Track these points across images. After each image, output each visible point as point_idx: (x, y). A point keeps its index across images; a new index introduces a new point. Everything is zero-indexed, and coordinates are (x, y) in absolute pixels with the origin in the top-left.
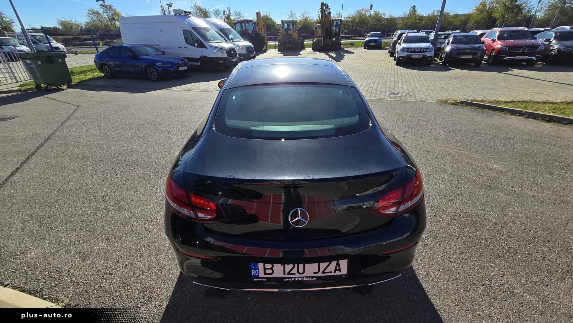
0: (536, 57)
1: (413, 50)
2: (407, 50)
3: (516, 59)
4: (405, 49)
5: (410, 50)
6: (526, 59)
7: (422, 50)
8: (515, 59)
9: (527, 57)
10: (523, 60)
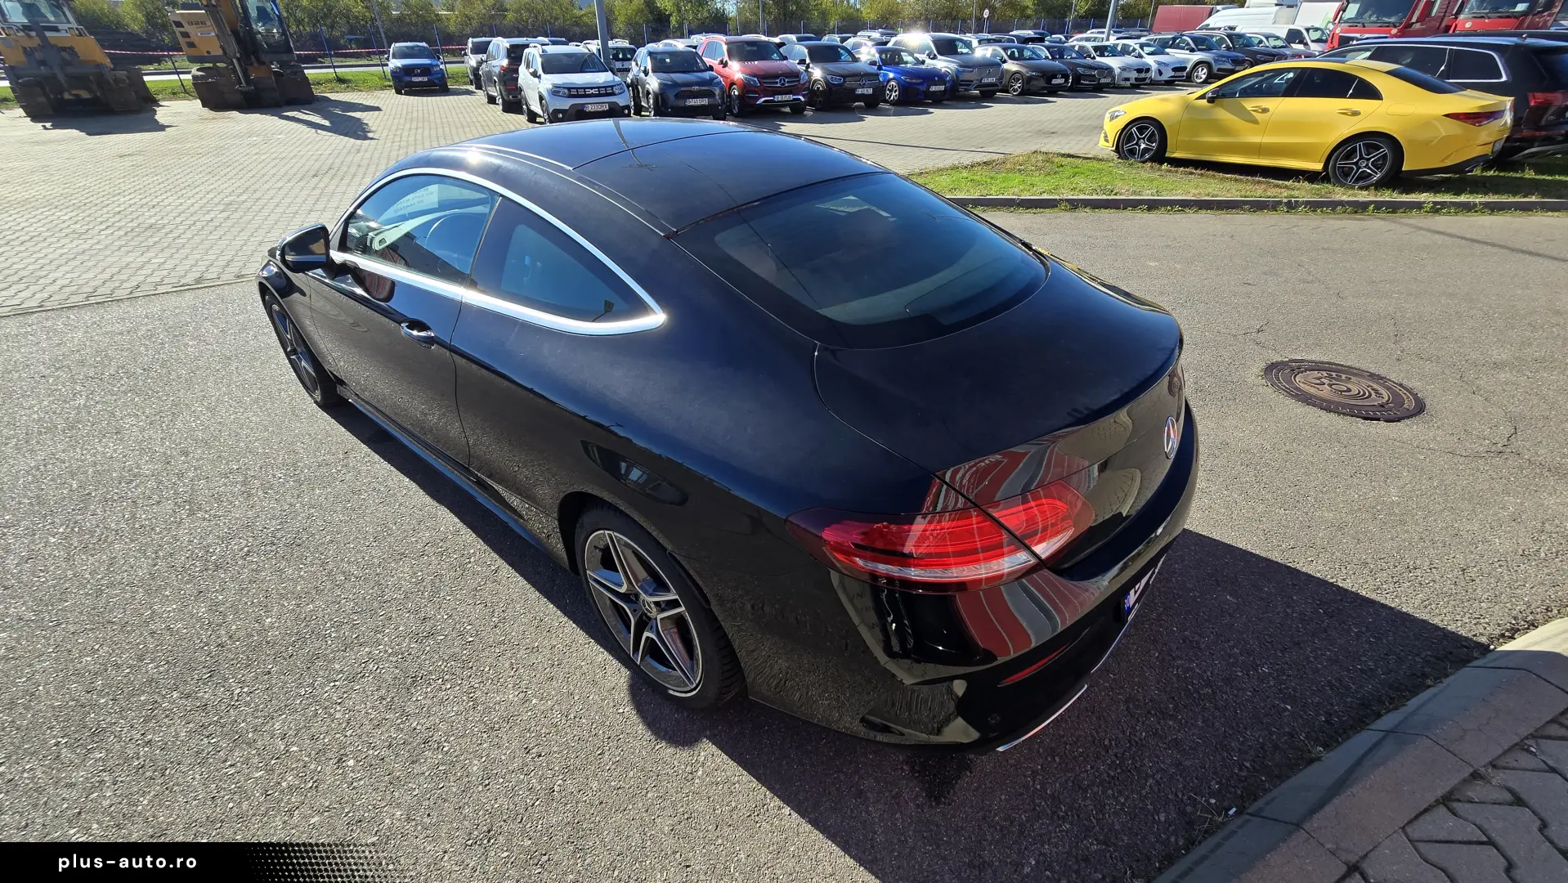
0: (804, 96)
1: (581, 92)
2: (566, 91)
3: (778, 102)
4: (562, 90)
5: (574, 92)
6: (791, 101)
7: (603, 91)
8: (775, 102)
9: (792, 97)
10: (784, 104)
